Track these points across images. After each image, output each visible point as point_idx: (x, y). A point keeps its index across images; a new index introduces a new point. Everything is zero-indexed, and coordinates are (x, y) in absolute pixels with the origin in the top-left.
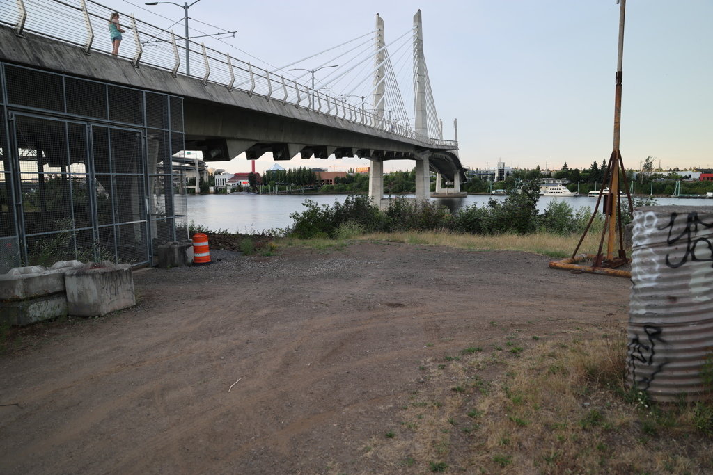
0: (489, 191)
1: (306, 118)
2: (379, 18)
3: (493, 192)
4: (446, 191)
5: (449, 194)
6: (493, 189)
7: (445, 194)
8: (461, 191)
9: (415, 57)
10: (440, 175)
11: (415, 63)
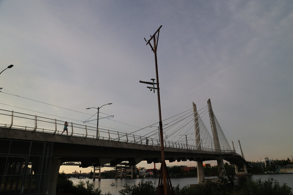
4: (241, 173)
5: (242, 175)
7: (240, 175)
8: (248, 173)
9: (210, 117)
10: (236, 166)
11: (210, 119)
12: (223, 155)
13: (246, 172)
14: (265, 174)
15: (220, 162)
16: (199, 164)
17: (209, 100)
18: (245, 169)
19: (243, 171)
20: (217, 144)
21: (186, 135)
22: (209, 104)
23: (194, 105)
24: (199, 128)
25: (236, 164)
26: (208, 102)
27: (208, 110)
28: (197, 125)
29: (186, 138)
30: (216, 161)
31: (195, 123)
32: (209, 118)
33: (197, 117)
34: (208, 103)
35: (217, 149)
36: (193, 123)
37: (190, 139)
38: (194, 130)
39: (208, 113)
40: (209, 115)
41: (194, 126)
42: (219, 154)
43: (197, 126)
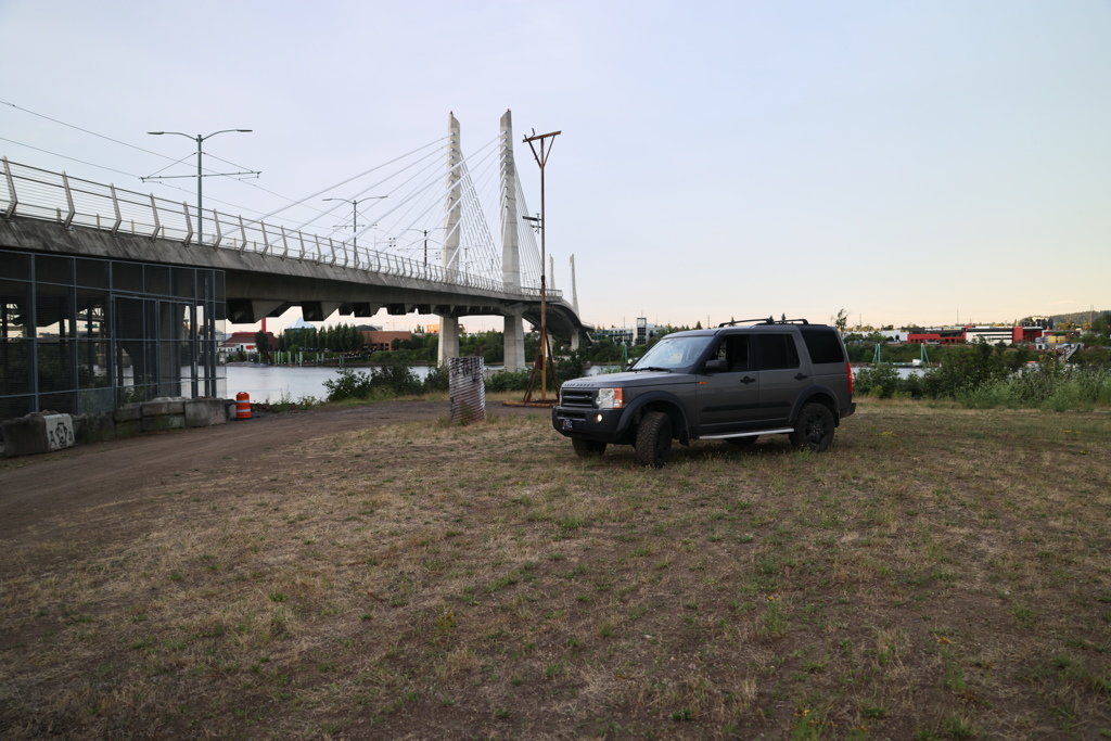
1: (343, 277)
2: (453, 118)
9: (502, 174)
11: (503, 182)
12: (525, 303)
15: (510, 323)
16: (445, 324)
17: (509, 112)
20: (512, 267)
22: (505, 128)
23: (455, 124)
24: (459, 207)
26: (502, 119)
30: (502, 318)
31: (449, 187)
33: (459, 168)
34: (502, 125)
35: (510, 281)
36: (443, 189)
39: (500, 159)
40: (499, 170)
41: (444, 201)
43: (454, 198)
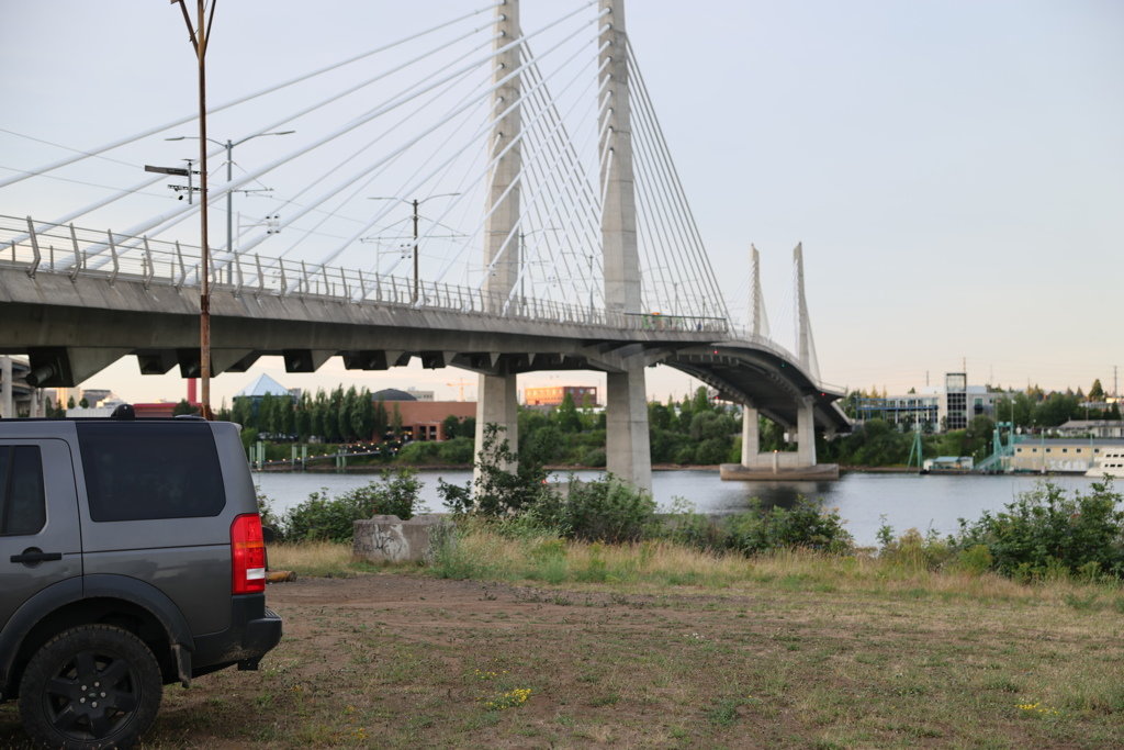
0: (915, 463)
3: (928, 464)
4: (775, 460)
5: (781, 470)
6: (928, 453)
7: (770, 469)
8: (818, 462)
9: (601, 81)
10: (755, 411)
11: (601, 97)
13: (806, 455)
14: (924, 473)
18: (805, 434)
19: (794, 448)
21: (416, 204)
25: (757, 402)
27: (595, 31)
28: (508, 129)
29: (416, 219)
31: (498, 112)
32: (596, 90)
35: (621, 300)
37: (439, 231)
38: (480, 163)
39: (595, 50)
40: (595, 70)
42: (616, 336)
43: (507, 133)
